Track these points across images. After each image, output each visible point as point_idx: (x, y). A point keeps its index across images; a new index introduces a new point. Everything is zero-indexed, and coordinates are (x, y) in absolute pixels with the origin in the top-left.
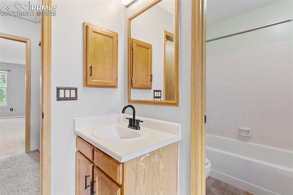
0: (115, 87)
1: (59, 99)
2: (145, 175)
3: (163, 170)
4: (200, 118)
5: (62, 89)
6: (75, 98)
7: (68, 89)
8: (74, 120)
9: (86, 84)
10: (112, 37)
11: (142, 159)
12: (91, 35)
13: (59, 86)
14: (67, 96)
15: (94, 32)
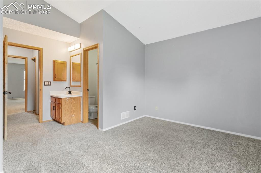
0: (65, 81)
1: (45, 85)
2: (68, 103)
3: (75, 103)
4: (87, 90)
5: (46, 82)
6: (50, 85)
7: (48, 82)
8: (50, 92)
9: (54, 80)
10: (64, 64)
11: (67, 99)
12: (56, 64)
13: (45, 81)
14: (48, 84)
15: (57, 63)
